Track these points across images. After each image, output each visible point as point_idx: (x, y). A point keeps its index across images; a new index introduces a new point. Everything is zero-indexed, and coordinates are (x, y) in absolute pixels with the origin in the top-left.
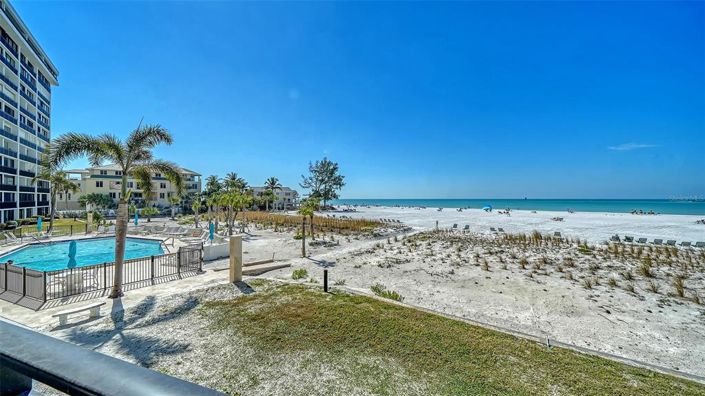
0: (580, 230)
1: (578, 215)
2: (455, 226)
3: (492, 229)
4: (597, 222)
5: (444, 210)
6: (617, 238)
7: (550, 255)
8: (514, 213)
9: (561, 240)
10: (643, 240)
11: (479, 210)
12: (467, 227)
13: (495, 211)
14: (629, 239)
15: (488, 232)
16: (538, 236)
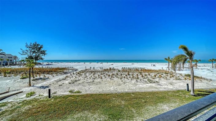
0: (117, 67)
1: (115, 63)
2: (91, 68)
3: (100, 68)
4: (119, 65)
5: (86, 63)
6: (123, 68)
7: (114, 73)
8: (103, 63)
9: (115, 69)
10: (126, 68)
11: (95, 63)
12: (94, 68)
13: (99, 63)
14: (125, 68)
15: (99, 69)
16: (110, 69)
